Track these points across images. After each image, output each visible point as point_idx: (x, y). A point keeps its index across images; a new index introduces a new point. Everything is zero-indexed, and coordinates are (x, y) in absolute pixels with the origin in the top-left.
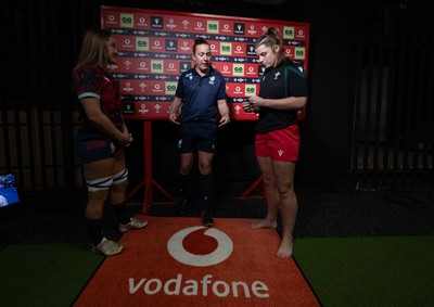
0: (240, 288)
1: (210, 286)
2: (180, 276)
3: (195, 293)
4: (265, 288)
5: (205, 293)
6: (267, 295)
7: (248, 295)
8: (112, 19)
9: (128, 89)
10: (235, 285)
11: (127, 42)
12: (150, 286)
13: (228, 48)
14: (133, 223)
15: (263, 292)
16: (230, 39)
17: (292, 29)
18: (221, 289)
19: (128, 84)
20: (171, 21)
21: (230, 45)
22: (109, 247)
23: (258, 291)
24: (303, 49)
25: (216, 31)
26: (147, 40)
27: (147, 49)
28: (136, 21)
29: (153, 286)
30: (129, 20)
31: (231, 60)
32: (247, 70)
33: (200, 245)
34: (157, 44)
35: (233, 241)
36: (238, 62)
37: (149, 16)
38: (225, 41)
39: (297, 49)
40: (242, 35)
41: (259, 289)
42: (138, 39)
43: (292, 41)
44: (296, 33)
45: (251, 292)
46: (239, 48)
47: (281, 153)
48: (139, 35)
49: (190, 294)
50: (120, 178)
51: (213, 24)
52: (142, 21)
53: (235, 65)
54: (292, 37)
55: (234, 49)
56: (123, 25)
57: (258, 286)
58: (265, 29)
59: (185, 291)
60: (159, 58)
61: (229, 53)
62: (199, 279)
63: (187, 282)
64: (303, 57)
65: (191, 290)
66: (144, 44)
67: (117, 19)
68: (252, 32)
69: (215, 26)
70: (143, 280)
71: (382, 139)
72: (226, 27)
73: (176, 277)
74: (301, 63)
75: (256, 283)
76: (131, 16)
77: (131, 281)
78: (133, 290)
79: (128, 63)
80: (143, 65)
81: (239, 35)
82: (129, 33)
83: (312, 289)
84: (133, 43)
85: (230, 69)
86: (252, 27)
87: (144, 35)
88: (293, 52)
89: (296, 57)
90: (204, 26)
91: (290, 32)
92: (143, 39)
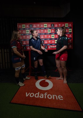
0: (55, 97)
1: (47, 96)
2: (39, 93)
3: (43, 97)
4: (62, 97)
5: (45, 98)
6: (62, 99)
7: (57, 99)
8: (20, 26)
9: (24, 43)
10: (53, 96)
11: (24, 31)
12: (31, 95)
13: (50, 31)
14: (27, 78)
15: (61, 98)
16: (50, 28)
17: (68, 24)
18: (50, 96)
19: (24, 42)
20: (35, 25)
21: (50, 30)
22: (21, 84)
23: (60, 98)
24: (71, 29)
25: (46, 27)
28: (26, 26)
29: (32, 95)
30: (24, 26)
31: (51, 34)
32: (55, 36)
33: (44, 84)
35: (53, 83)
36: (53, 34)
37: (29, 25)
38: (49, 29)
39: (69, 29)
40: (54, 27)
41: (60, 97)
42: (26, 31)
43: (68, 27)
44: (69, 25)
45: (58, 98)
46: (53, 31)
47: (62, 59)
48: (27, 30)
49: (41, 98)
50: (23, 67)
51: (45, 25)
52: (27, 26)
53: (52, 35)
54: (68, 26)
55: (51, 31)
56: (23, 27)
57: (60, 96)
58: (60, 25)
59: (40, 97)
61: (50, 32)
62: (44, 94)
63: (41, 94)
64: (71, 32)
65: (42, 97)
67: (21, 26)
68: (56, 26)
70: (29, 93)
72: (49, 25)
73: (38, 93)
74: (71, 33)
75: (59, 96)
76: (25, 25)
77: (26, 93)
78: (27, 96)
79: (24, 37)
80: (28, 37)
81: (53, 27)
82: (24, 29)
83: (76, 98)
84: (25, 32)
85: (51, 36)
86: (56, 25)
87: (28, 30)
88: (68, 30)
89: (69, 32)
90: (43, 26)
91: (67, 25)
92: (28, 31)
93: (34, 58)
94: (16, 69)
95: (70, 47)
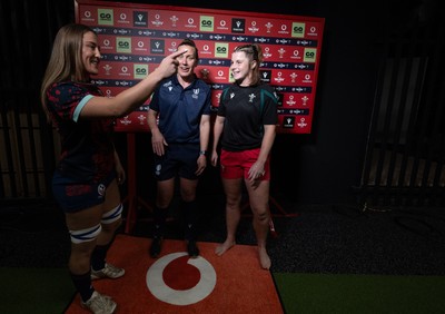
8: (88, 15)
11: (107, 43)
13: (224, 50)
16: (227, 38)
17: (303, 25)
19: (108, 92)
20: (158, 17)
21: (226, 45)
24: (314, 50)
25: (211, 29)
26: (128, 40)
27: (129, 51)
28: (117, 18)
30: (108, 16)
31: (226, 63)
34: (141, 45)
37: (131, 11)
38: (221, 41)
39: (307, 50)
40: (242, 34)
42: (119, 39)
43: (301, 40)
44: (307, 30)
48: (120, 35)
50: (112, 217)
51: (207, 22)
52: (123, 17)
54: (301, 35)
55: (231, 50)
56: (101, 22)
58: (269, 25)
60: (143, 62)
61: (226, 56)
64: (313, 60)
66: (126, 44)
67: (94, 16)
68: (253, 29)
69: (209, 23)
71: (402, 141)
72: (223, 24)
74: (311, 65)
76: (110, 12)
79: (107, 67)
80: (125, 70)
81: (238, 34)
82: (109, 32)
84: (113, 44)
85: (226, 74)
86: (254, 23)
87: (125, 35)
88: (301, 54)
89: (306, 60)
90: (197, 22)
91: (300, 30)
92: (124, 40)
93: (159, 168)
94: (77, 237)
95: (302, 125)
